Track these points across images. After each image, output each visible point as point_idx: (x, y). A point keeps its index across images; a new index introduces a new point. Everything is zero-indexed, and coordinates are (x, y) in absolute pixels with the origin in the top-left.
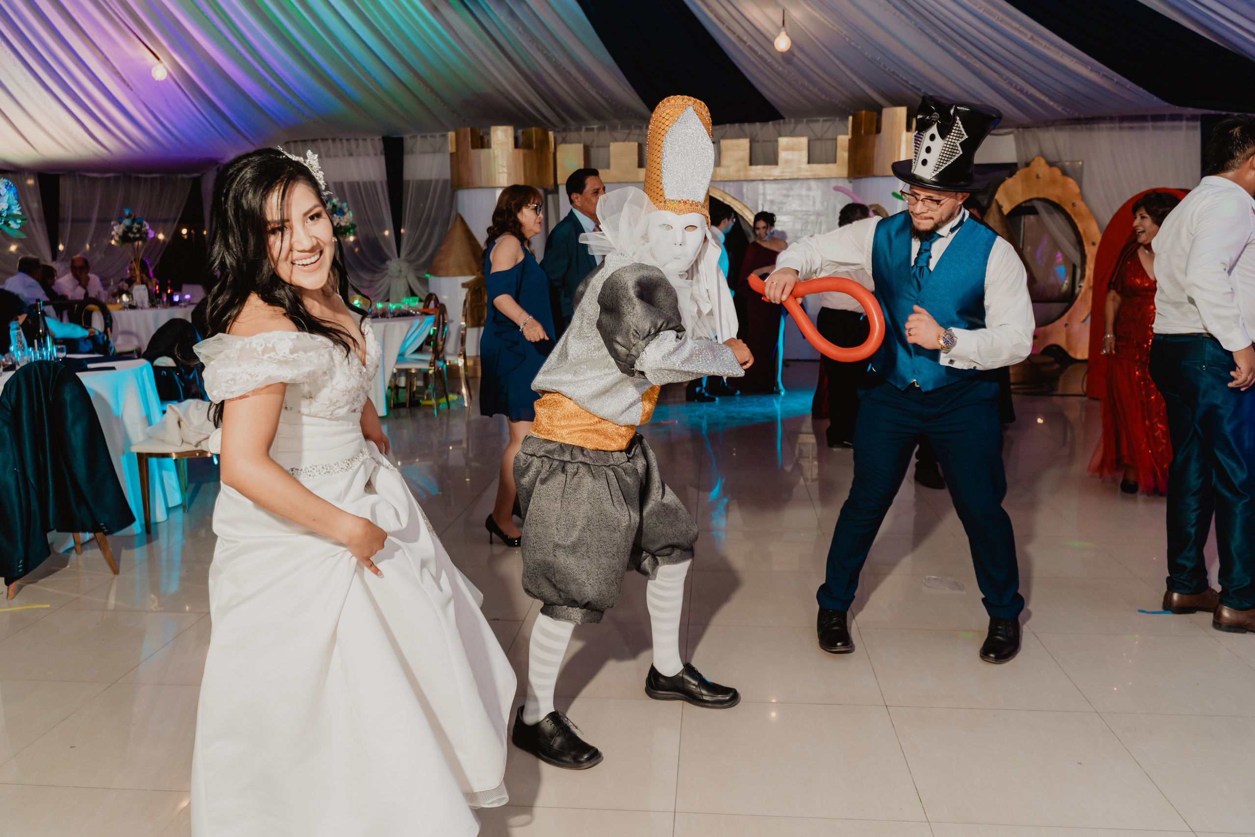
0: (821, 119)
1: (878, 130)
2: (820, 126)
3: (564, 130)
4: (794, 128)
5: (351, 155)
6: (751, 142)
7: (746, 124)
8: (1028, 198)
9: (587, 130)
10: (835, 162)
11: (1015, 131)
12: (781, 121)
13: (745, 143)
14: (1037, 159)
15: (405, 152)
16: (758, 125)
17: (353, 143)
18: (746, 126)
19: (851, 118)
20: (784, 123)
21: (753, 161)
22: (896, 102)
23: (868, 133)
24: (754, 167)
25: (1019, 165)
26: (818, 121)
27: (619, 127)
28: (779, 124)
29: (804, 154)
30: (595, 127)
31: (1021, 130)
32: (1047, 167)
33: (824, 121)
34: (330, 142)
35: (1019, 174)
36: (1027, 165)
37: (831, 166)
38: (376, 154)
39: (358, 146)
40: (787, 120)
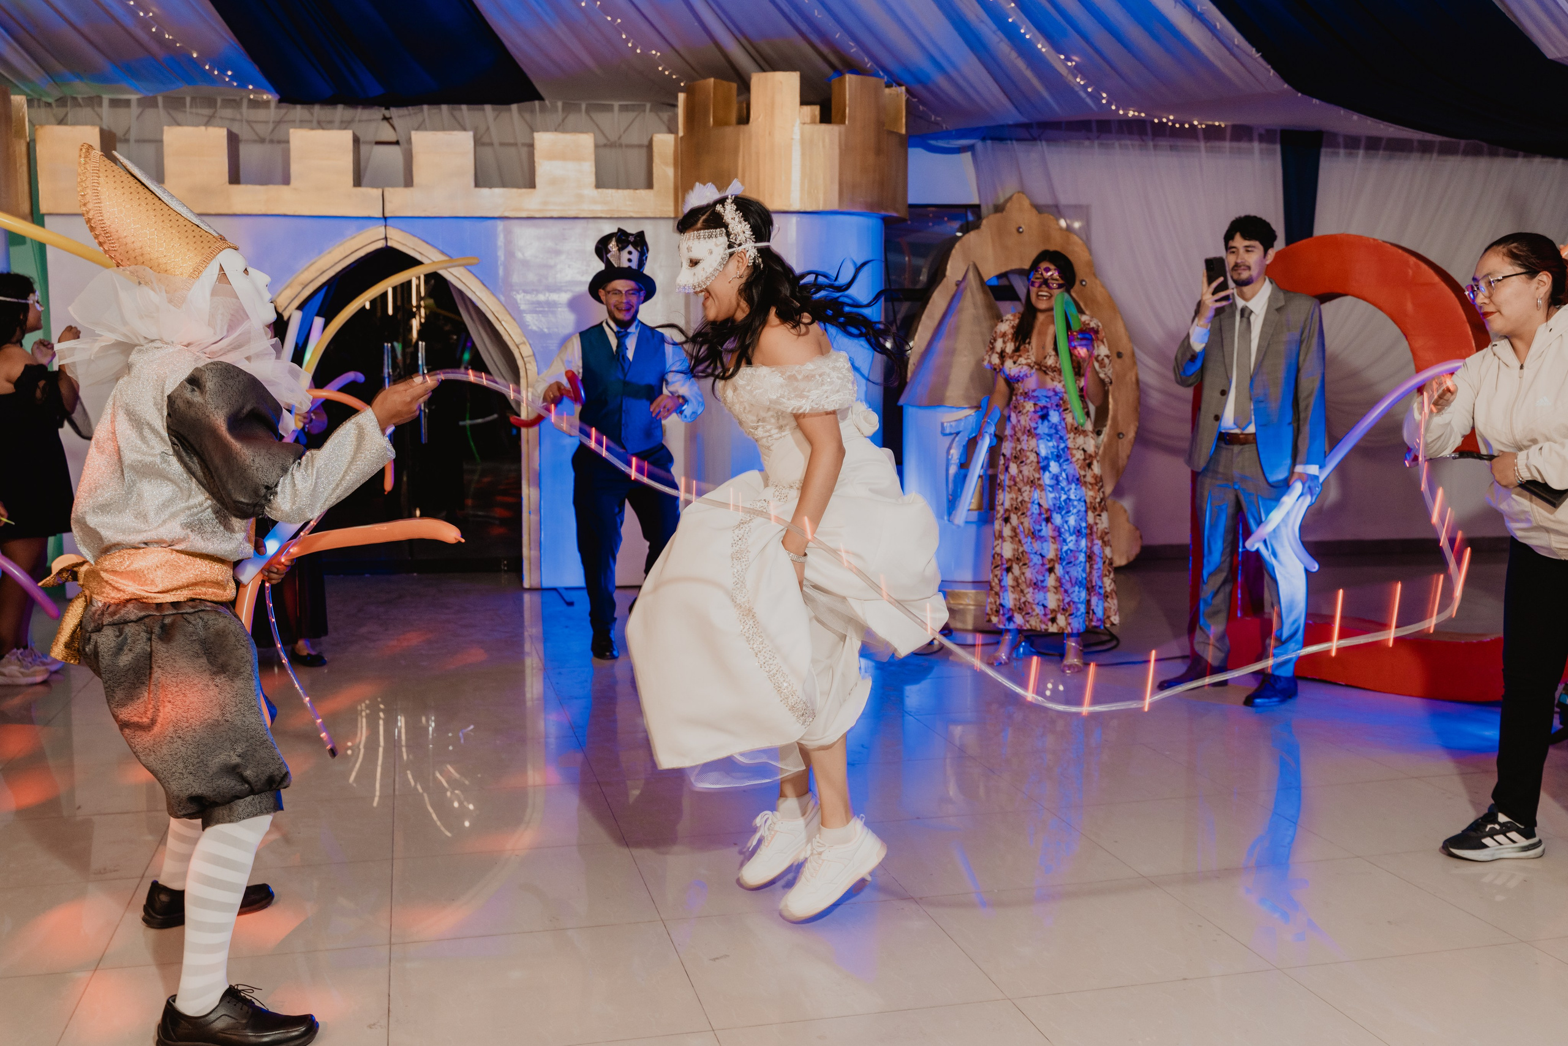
0: (616, 105)
1: (744, 119)
2: (614, 120)
4: (563, 121)
6: (478, 142)
7: (464, 107)
8: (1003, 270)
9: (115, 103)
10: (650, 185)
11: (979, 145)
12: (537, 103)
13: (464, 140)
14: (1014, 198)
16: (486, 108)
18: (465, 110)
19: (682, 96)
20: (543, 110)
21: (481, 180)
23: (721, 123)
24: (485, 191)
25: (984, 210)
26: (609, 108)
27: (188, 100)
28: (533, 111)
29: (588, 168)
30: (134, 97)
31: (989, 142)
32: (1034, 212)
33: (623, 109)
35: (988, 223)
36: (999, 209)
37: (643, 193)
40: (547, 102)
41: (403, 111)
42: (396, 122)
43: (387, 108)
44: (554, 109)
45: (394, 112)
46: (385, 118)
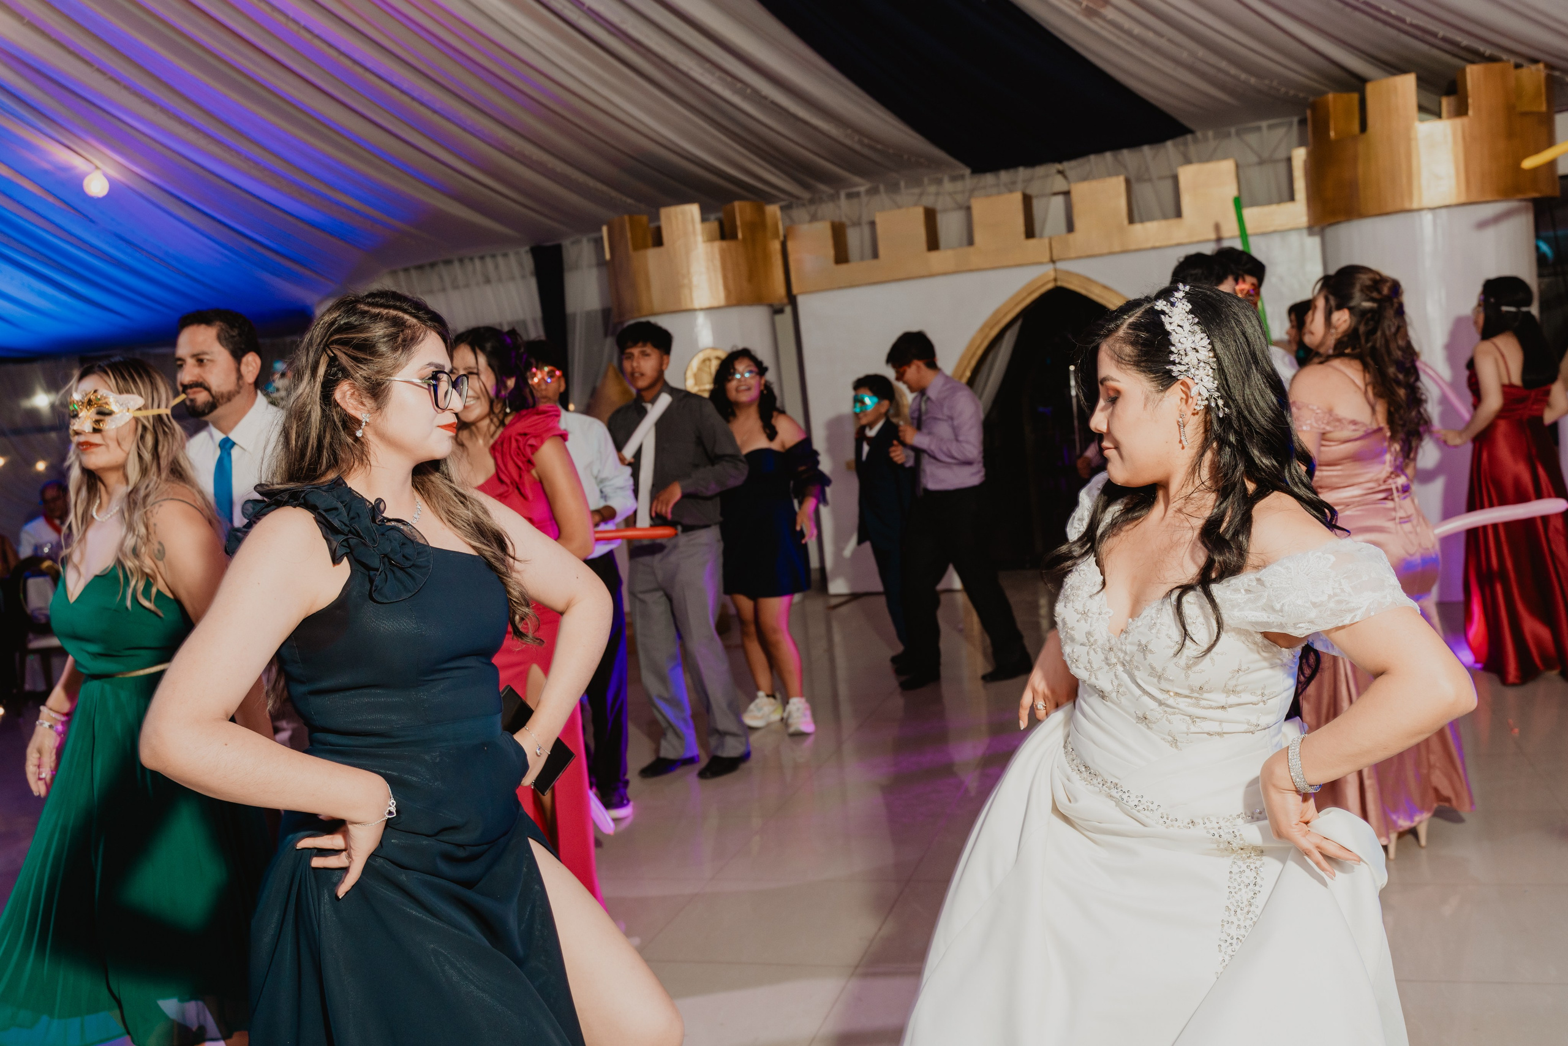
0: (1264, 124)
1: (1364, 128)
3: (812, 201)
5: (488, 281)
6: (1130, 182)
7: (1126, 151)
9: (850, 196)
10: (1290, 198)
12: (1189, 137)
13: (1117, 184)
15: (566, 267)
16: (1146, 149)
17: (489, 262)
18: (1126, 154)
19: (1311, 113)
20: (1196, 141)
21: (1133, 215)
22: (1396, 68)
23: (1343, 135)
24: (1138, 227)
26: (1257, 130)
27: (902, 184)
28: (1186, 144)
29: (1230, 192)
30: (862, 189)
33: (1270, 127)
34: (457, 264)
37: (1283, 207)
38: (523, 277)
39: (497, 267)
40: (1199, 134)
41: (1073, 163)
42: (1068, 173)
43: (1060, 161)
44: (1206, 139)
45: (1065, 166)
46: (1060, 172)
